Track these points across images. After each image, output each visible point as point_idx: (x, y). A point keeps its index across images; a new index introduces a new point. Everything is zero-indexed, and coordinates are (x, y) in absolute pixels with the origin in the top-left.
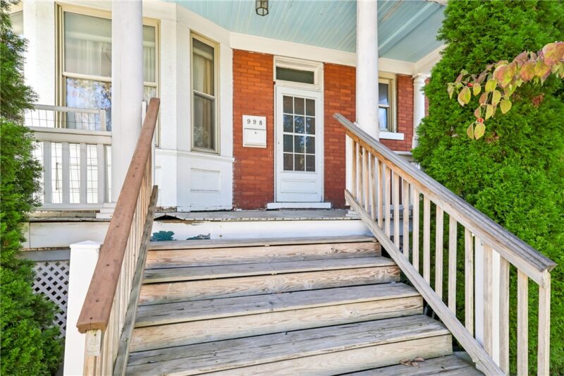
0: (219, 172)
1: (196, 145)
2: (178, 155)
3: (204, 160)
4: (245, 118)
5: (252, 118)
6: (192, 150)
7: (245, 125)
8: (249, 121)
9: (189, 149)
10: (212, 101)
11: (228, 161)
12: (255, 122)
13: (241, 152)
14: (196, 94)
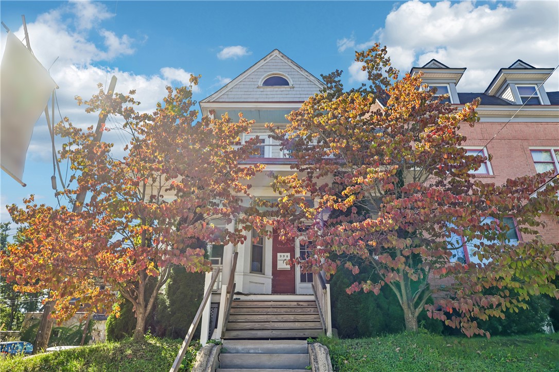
0: (264, 284)
1: (252, 271)
2: (244, 275)
3: (257, 278)
4: (279, 254)
5: (282, 254)
6: (250, 273)
7: (279, 258)
8: (281, 256)
9: (249, 272)
10: (262, 247)
11: (269, 278)
12: (284, 256)
13: (276, 272)
14: (253, 245)
